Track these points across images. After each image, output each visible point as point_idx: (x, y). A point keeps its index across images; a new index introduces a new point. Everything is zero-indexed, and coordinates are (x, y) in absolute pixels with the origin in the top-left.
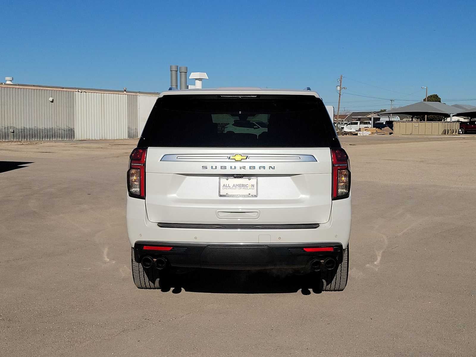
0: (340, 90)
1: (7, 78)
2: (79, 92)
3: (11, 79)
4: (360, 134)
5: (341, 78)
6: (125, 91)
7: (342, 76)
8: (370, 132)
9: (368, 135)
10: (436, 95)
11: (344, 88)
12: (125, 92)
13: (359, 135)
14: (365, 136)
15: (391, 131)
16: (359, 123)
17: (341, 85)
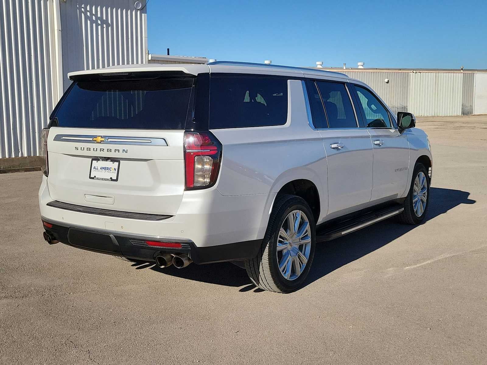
1: (359, 64)
2: (413, 72)
3: (363, 64)
6: (462, 69)
12: (462, 71)
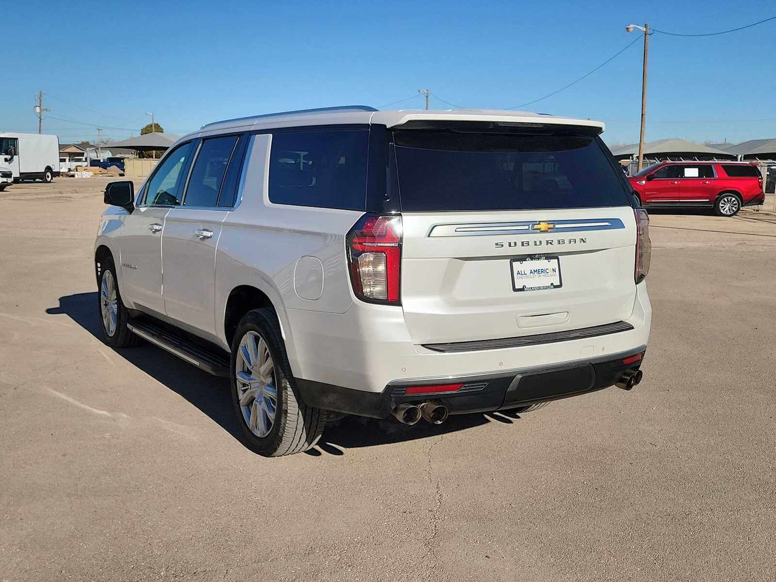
0: (40, 113)
4: (78, 175)
5: (41, 96)
7: (41, 93)
8: (92, 173)
9: (89, 177)
10: (157, 124)
11: (45, 110)
13: (76, 176)
14: (85, 178)
15: (122, 172)
16: (67, 160)
17: (40, 105)
